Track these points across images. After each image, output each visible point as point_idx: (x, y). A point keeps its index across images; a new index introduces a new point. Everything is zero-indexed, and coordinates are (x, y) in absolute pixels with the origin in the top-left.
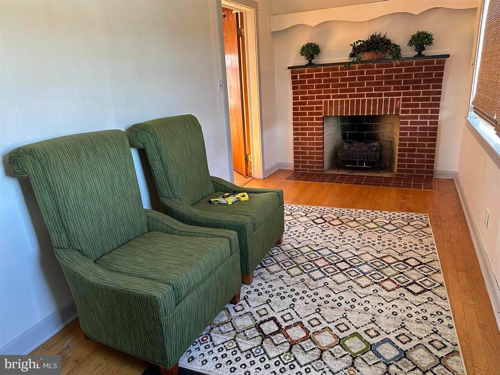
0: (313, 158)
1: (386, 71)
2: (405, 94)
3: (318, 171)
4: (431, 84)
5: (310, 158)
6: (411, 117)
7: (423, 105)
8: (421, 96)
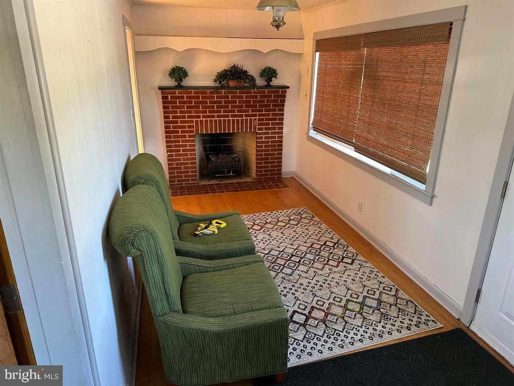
0: (188, 172)
1: (246, 97)
2: (260, 115)
3: (193, 184)
4: (277, 108)
5: (185, 172)
6: (265, 133)
7: (272, 124)
8: (271, 117)
